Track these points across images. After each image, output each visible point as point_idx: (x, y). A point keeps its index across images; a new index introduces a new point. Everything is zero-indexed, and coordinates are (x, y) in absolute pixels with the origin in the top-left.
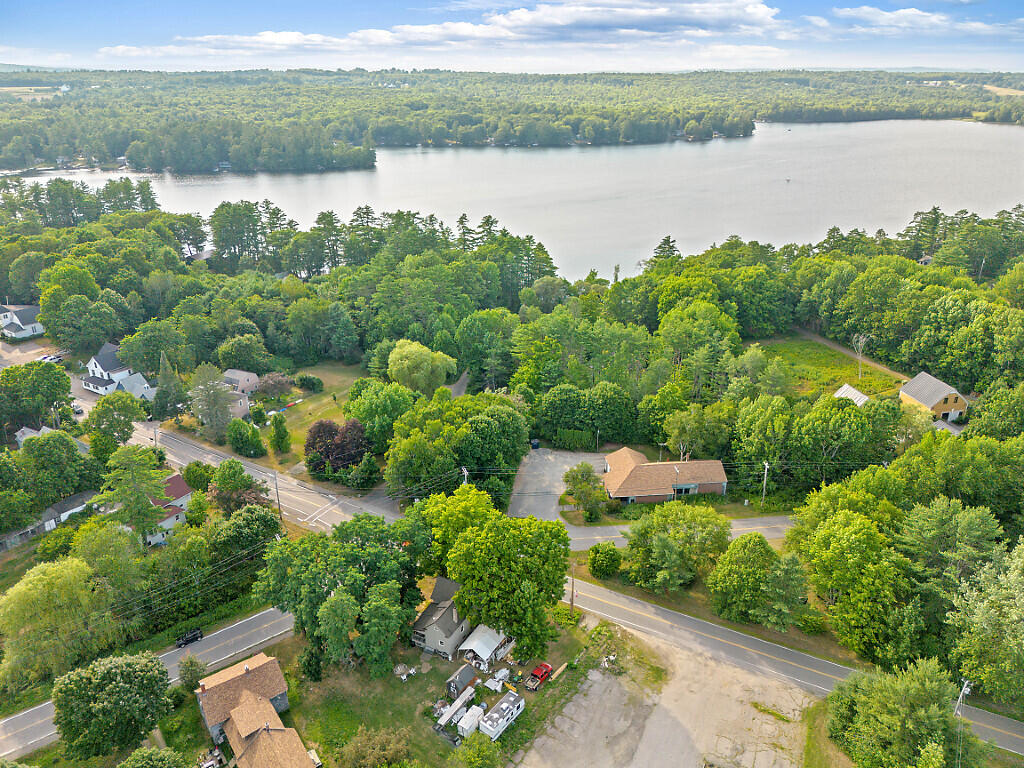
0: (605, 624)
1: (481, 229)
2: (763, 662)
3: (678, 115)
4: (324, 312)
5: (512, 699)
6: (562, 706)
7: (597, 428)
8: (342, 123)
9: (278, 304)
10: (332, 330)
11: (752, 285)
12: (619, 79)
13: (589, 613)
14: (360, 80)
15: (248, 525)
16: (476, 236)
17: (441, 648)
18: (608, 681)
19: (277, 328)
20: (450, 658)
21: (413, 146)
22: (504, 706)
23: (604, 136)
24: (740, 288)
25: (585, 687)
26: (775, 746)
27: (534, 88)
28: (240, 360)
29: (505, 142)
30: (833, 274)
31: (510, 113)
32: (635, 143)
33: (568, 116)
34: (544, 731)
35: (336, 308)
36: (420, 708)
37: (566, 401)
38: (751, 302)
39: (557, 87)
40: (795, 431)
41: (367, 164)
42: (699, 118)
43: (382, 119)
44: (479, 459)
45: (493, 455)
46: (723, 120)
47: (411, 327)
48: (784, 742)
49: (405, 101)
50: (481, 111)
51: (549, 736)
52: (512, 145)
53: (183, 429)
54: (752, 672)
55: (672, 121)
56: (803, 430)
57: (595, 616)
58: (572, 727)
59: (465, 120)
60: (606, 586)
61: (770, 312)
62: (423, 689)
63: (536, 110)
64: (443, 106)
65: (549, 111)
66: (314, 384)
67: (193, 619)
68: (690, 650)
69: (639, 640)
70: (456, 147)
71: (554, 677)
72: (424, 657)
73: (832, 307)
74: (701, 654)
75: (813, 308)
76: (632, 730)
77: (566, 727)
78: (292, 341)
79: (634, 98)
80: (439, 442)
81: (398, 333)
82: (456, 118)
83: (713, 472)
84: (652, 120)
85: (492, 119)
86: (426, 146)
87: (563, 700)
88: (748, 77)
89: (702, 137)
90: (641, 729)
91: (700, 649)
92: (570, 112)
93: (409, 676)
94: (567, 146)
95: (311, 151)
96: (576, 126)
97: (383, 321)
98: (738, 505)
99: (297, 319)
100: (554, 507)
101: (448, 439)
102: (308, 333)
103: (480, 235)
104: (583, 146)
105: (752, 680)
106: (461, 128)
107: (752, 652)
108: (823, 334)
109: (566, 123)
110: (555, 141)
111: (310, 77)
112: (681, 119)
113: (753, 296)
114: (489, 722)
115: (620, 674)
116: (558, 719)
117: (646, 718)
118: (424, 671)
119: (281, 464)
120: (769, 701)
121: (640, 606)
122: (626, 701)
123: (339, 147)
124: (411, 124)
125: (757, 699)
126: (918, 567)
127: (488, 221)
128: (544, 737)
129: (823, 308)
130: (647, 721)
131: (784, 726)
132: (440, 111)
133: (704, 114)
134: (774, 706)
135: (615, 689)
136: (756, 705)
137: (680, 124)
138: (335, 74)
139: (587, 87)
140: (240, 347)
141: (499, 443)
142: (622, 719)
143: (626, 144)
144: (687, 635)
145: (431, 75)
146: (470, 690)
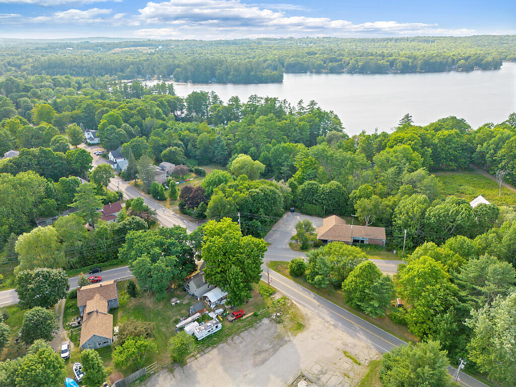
0: (285, 298)
2: (361, 332)
3: (454, 58)
4: (213, 140)
5: (214, 322)
6: (241, 332)
7: (324, 204)
8: (272, 62)
9: (195, 135)
10: (216, 148)
11: (444, 140)
12: (426, 40)
13: (279, 291)
14: (290, 42)
15: (130, 225)
17: (196, 294)
18: (270, 324)
19: (193, 146)
20: (199, 299)
21: (306, 72)
22: (209, 324)
23: (408, 68)
25: (258, 325)
26: (345, 375)
27: (377, 45)
28: (171, 159)
29: (353, 71)
30: (497, 137)
31: (358, 56)
32: (426, 72)
33: (389, 58)
34: (226, 341)
35: (219, 138)
36: (174, 318)
37: (311, 189)
38: (443, 150)
39: (390, 44)
41: (278, 80)
42: (466, 59)
43: (292, 59)
44: (251, 210)
46: (482, 60)
47: (251, 149)
48: (351, 374)
49: (306, 51)
50: (343, 55)
51: (227, 344)
52: (356, 73)
54: (352, 336)
55: (450, 60)
57: (281, 293)
58: (242, 342)
59: (332, 60)
60: (294, 280)
61: (455, 156)
62: (180, 310)
63: (372, 55)
64: (324, 53)
65: (379, 55)
66: (201, 173)
68: (323, 319)
69: (298, 308)
70: (327, 73)
71: (244, 317)
72: (188, 297)
73: (492, 155)
74: (328, 322)
75: (483, 155)
76: (271, 350)
77: (238, 342)
78: (198, 153)
79: (434, 49)
80: (230, 199)
81: (245, 151)
82: (329, 59)
83: (379, 234)
84: (438, 59)
85: (347, 59)
86: (311, 72)
87: (243, 329)
88: (507, 38)
89: (468, 69)
90: (275, 351)
91: (328, 318)
92: (391, 56)
93: (176, 303)
94: (387, 73)
95: (252, 73)
96: (392, 63)
97: (239, 146)
98: (390, 253)
99: (201, 141)
100: (288, 240)
102: (206, 150)
104: (395, 73)
105: (349, 340)
106: (330, 64)
107: (357, 326)
108: (488, 171)
109: (387, 61)
110: (379, 70)
111: (266, 42)
112: (456, 60)
113: (445, 146)
114: (198, 330)
115: (279, 323)
116: (236, 337)
117: (281, 346)
118: (184, 303)
120: (353, 352)
121: (307, 293)
122: (275, 336)
123: (268, 72)
124: (305, 61)
125: (348, 350)
127: (313, 103)
128: (225, 344)
129: (488, 156)
130: (281, 348)
131: (356, 366)
132: (321, 56)
133: (471, 56)
134: (356, 355)
135: (272, 330)
136: (345, 353)
137: (454, 62)
138: (279, 40)
139: (408, 44)
141: (262, 204)
142: (268, 344)
143: (420, 72)
144: (325, 311)
145: (325, 40)
146: (198, 314)
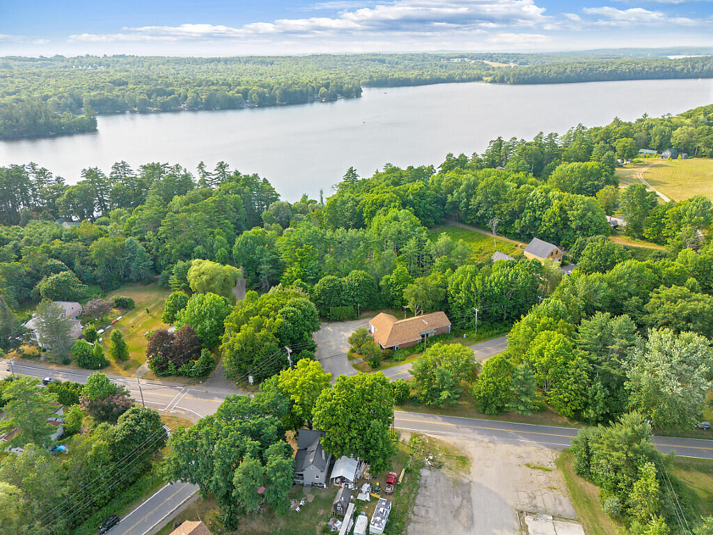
0: (415, 435)
1: (217, 172)
2: (520, 436)
3: (312, 85)
4: (122, 247)
5: (384, 504)
6: (414, 499)
7: (357, 303)
8: (60, 98)
9: (80, 245)
10: (131, 259)
11: (418, 195)
12: (263, 61)
13: (402, 431)
14: (61, 64)
15: (137, 423)
16: (214, 177)
17: (317, 480)
18: (435, 474)
19: (82, 263)
20: (325, 486)
21: (123, 113)
22: (381, 510)
23: (266, 100)
24: (411, 197)
25: (423, 482)
26: (551, 488)
27: (204, 68)
28: (61, 293)
29: (195, 107)
30: (465, 183)
31: (195, 86)
32: (287, 105)
33: (238, 87)
34: (410, 520)
35: (131, 242)
36: (318, 529)
37: (333, 287)
38: (420, 207)
39: (221, 67)
40: (488, 285)
41: (89, 128)
42: (327, 86)
43: (93, 93)
44: (291, 339)
45: (301, 334)
46: (342, 87)
47: (196, 249)
48: (555, 485)
49: (108, 80)
50: (171, 85)
51: (415, 522)
52: (201, 109)
53: (26, 357)
54: (518, 444)
55: (310, 89)
56: (493, 284)
57: (407, 432)
58: (427, 512)
59: (161, 93)
60: (405, 410)
61: (431, 211)
62: (314, 514)
63: (213, 84)
64: (140, 82)
65: (223, 84)
66: (127, 303)
67: (104, 508)
68: (475, 440)
69: (440, 441)
70: (157, 112)
71: (400, 480)
72: (306, 490)
73: (467, 205)
74: (482, 441)
75: (455, 205)
76: (465, 502)
77: (423, 513)
78: (98, 272)
79: (278, 73)
80: (263, 332)
81: (187, 255)
82: (154, 91)
83: (440, 320)
84: (296, 88)
85: (182, 90)
86: (133, 112)
87: (413, 495)
88: (347, 59)
89: (331, 98)
90: (470, 500)
91: (479, 437)
92: (239, 84)
93: (300, 506)
94: (242, 108)
95: (42, 121)
96: (245, 94)
97: (172, 248)
98: (460, 338)
99: (100, 254)
100: (347, 363)
101: (269, 329)
102: (110, 265)
103: (216, 176)
104: (252, 108)
105: (519, 450)
106: (159, 98)
107: (511, 432)
108: (462, 222)
109: (238, 92)
110: (232, 105)
111: (16, 63)
112: (315, 87)
113: (420, 202)
114: (376, 524)
115: (440, 467)
116: (415, 509)
117: (469, 492)
118: (310, 500)
119: (125, 369)
120: (534, 460)
121: (432, 418)
122: (452, 485)
123: (66, 118)
124: (118, 96)
125: (528, 461)
126: (594, 357)
127: (222, 166)
128: (412, 524)
129: (462, 205)
130: (471, 494)
131: (550, 474)
132: (138, 86)
133: (329, 83)
134: (538, 463)
135: (442, 479)
136: (528, 465)
137: (315, 90)
138: (38, 60)
139: (242, 67)
140: (58, 283)
141: (304, 325)
142: (455, 497)
143: (282, 105)
144: (468, 430)
145: (120, 59)
146: (351, 506)
